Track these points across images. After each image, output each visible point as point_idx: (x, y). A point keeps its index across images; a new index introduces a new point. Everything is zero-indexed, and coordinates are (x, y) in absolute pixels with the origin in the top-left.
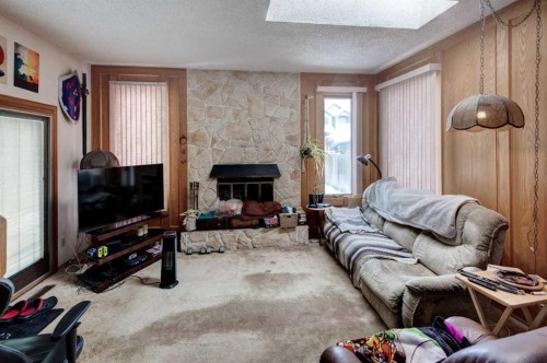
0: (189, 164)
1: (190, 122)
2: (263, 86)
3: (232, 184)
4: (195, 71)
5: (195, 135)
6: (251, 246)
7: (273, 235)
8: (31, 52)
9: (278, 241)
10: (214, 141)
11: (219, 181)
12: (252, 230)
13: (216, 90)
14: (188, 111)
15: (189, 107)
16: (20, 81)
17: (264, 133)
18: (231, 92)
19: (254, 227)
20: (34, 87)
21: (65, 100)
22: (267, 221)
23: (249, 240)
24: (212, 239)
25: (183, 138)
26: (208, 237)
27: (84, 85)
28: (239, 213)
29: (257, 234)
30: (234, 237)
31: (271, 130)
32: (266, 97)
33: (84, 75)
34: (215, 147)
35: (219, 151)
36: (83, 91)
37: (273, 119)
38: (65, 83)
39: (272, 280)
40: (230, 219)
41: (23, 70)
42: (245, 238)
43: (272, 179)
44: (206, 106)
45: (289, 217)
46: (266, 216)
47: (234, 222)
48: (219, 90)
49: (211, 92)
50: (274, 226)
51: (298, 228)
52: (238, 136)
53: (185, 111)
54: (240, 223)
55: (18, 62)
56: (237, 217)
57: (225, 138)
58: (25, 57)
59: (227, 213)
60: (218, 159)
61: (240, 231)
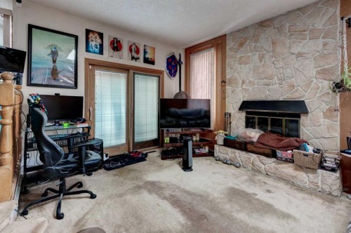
0: (227, 100)
1: (228, 71)
2: (288, 25)
3: (256, 117)
4: (232, 33)
5: (230, 79)
6: (264, 172)
7: (288, 169)
8: (151, 47)
9: (293, 177)
10: (243, 82)
11: (247, 113)
12: (265, 158)
13: (245, 42)
14: (227, 63)
15: (227, 60)
16: (146, 61)
17: (288, 70)
18: (257, 41)
19: (267, 155)
20: (152, 63)
21: (168, 68)
22: (279, 153)
23: (263, 166)
24: (233, 155)
25: (224, 82)
26: (230, 153)
27: (180, 59)
28: (255, 140)
29: (270, 163)
30: (249, 159)
31: (296, 66)
32: (291, 35)
33: (180, 55)
34: (244, 87)
35: (247, 90)
36: (180, 63)
37: (300, 55)
38: (168, 59)
39: (249, 201)
40: (246, 143)
41: (147, 56)
42: (258, 163)
43: (298, 116)
44: (238, 56)
45: (307, 155)
46: (278, 148)
47: (249, 146)
48: (247, 43)
49: (241, 45)
50: (287, 161)
51: (320, 171)
52: (263, 76)
53: (225, 64)
54: (254, 149)
55: (145, 52)
56: (252, 143)
57: (252, 80)
58: (148, 50)
59: (245, 138)
60: (246, 95)
61: (254, 156)
